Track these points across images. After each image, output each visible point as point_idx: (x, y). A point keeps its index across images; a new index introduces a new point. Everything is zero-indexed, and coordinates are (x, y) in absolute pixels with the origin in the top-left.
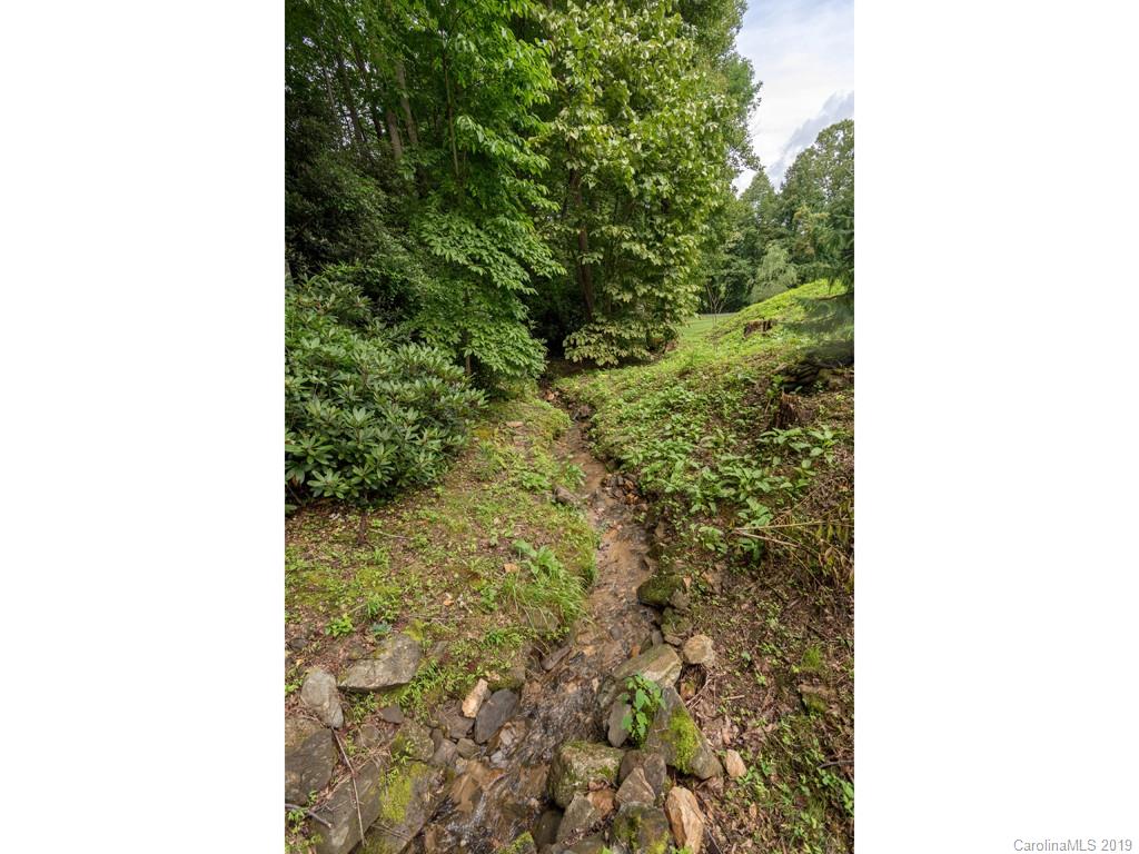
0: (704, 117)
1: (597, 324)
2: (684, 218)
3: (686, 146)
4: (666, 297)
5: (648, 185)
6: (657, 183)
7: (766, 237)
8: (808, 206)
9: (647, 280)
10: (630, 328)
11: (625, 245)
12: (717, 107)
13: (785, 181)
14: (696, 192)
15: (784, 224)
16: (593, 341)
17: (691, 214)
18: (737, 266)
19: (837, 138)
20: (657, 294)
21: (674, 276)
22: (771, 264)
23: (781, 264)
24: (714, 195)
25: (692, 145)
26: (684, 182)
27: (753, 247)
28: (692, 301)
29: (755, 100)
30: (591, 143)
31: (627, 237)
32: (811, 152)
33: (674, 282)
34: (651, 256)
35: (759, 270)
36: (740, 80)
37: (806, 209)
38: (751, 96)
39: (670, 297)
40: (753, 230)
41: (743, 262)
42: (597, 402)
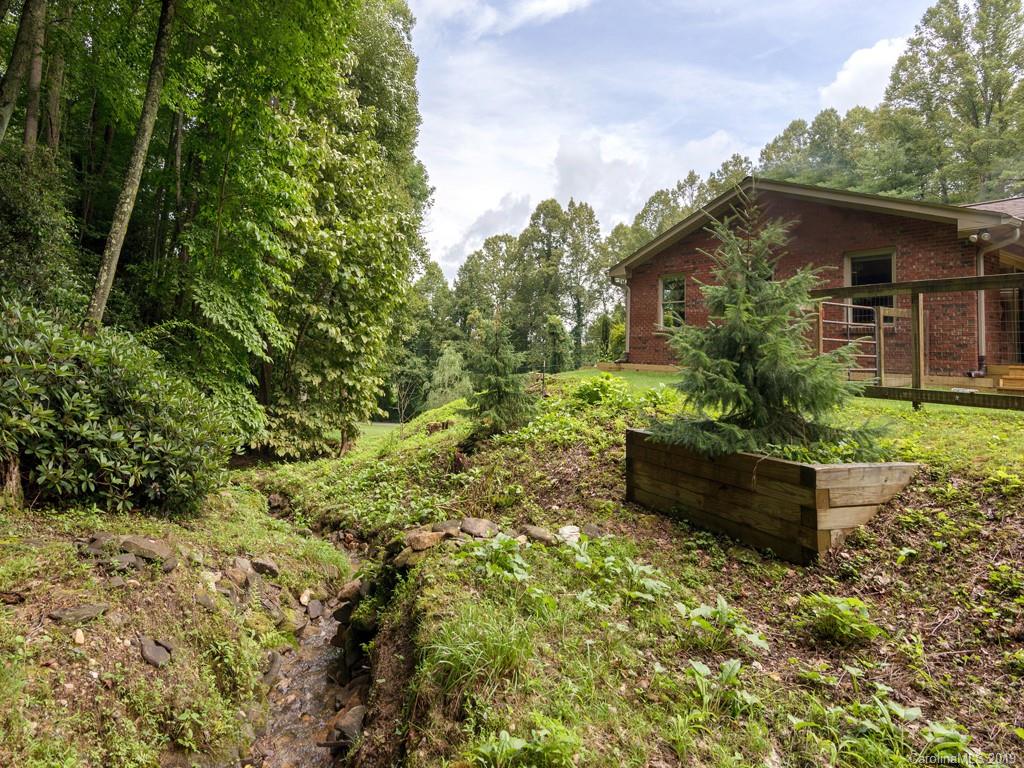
0: (394, 228)
1: (280, 406)
2: (374, 310)
3: (380, 249)
4: (354, 386)
5: (347, 275)
6: (354, 273)
7: (441, 335)
8: (480, 310)
9: (337, 365)
10: (314, 415)
11: (321, 326)
12: (404, 222)
13: (457, 280)
14: (385, 288)
15: (458, 324)
16: (274, 426)
17: (380, 307)
18: (412, 364)
19: (501, 249)
20: (346, 382)
21: (363, 365)
22: (447, 368)
23: (456, 370)
24: (400, 294)
25: (384, 249)
26: (376, 277)
27: (427, 345)
28: (375, 394)
29: (429, 199)
30: (305, 230)
31: (324, 319)
32: (479, 255)
33: (362, 372)
34: (345, 341)
35: (435, 372)
36: (417, 180)
37: (478, 314)
38: (426, 196)
39: (358, 387)
40: (428, 325)
41: (419, 361)
42: (290, 490)
